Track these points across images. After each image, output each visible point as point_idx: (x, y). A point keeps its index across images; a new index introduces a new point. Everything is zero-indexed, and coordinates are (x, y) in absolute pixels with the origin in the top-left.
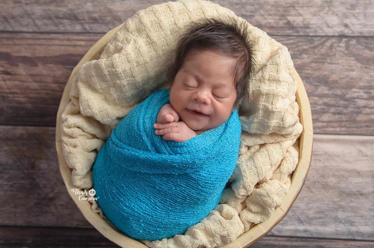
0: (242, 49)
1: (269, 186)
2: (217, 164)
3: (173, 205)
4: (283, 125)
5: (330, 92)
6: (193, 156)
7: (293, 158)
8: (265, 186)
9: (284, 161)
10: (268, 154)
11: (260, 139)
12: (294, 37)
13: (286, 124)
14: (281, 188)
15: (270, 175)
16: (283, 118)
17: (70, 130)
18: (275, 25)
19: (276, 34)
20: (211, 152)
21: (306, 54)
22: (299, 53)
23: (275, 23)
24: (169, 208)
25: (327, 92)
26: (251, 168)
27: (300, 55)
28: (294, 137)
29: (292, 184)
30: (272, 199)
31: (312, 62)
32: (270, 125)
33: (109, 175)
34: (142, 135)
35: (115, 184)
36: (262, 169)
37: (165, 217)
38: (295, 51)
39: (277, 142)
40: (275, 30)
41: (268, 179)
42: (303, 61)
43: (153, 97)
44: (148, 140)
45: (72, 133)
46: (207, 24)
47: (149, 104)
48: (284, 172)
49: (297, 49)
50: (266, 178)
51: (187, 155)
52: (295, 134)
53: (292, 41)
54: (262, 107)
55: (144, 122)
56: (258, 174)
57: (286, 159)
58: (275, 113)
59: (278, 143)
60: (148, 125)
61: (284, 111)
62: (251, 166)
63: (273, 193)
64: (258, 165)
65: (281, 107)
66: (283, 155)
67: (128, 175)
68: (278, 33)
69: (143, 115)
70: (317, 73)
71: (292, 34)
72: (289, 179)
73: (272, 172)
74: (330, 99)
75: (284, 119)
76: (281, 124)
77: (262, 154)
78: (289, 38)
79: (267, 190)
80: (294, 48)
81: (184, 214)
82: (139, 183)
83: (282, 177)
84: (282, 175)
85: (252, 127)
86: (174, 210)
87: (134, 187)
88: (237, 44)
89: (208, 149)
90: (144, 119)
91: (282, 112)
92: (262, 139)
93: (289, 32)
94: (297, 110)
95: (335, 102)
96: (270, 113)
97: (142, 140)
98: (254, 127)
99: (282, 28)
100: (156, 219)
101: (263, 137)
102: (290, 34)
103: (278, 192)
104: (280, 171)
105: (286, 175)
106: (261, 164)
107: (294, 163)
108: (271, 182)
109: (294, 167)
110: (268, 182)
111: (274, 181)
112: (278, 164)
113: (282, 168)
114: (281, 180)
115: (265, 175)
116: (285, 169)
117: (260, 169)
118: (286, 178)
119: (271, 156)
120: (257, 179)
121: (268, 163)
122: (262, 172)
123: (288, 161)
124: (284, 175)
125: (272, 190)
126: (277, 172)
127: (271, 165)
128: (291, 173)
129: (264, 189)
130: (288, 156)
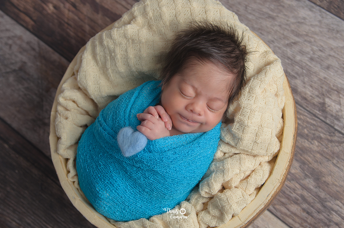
1: (231, 192)
3: (141, 193)
5: (315, 190)
7: (263, 171)
8: (227, 192)
9: (254, 172)
11: (235, 150)
12: (319, 120)
14: (242, 198)
15: (236, 182)
17: (65, 102)
18: (309, 98)
19: (304, 106)
21: (318, 142)
22: (312, 136)
23: (311, 96)
24: (138, 194)
25: (312, 187)
27: (312, 139)
29: (256, 197)
30: (230, 205)
31: (319, 152)
33: (90, 151)
35: (94, 160)
36: (229, 171)
37: (132, 203)
38: (310, 133)
40: (306, 103)
41: (233, 185)
42: (311, 146)
45: (67, 105)
48: (251, 183)
49: (313, 132)
50: (231, 184)
53: (314, 122)
54: (238, 120)
57: (256, 171)
58: (250, 128)
63: (233, 201)
65: (256, 122)
66: (254, 166)
67: (105, 155)
68: (307, 107)
70: (315, 165)
71: (319, 116)
72: (255, 192)
73: (239, 180)
74: (310, 194)
76: (254, 139)
78: (314, 117)
79: (227, 196)
80: (311, 129)
81: (150, 205)
82: (115, 164)
83: (247, 187)
84: (248, 185)
86: (142, 198)
87: (109, 166)
91: (257, 127)
93: (318, 112)
95: (312, 201)
96: (245, 127)
99: (314, 104)
100: (124, 201)
102: (317, 115)
103: (238, 201)
104: (246, 181)
105: (253, 186)
106: (229, 166)
107: (263, 176)
108: (234, 190)
109: (263, 181)
110: (232, 189)
111: (239, 189)
112: (247, 173)
113: (250, 179)
114: (246, 190)
115: (231, 177)
116: (253, 180)
117: (227, 170)
118: (252, 189)
119: (242, 162)
120: (221, 179)
121: (237, 167)
122: (228, 173)
123: (257, 174)
124: (250, 185)
125: (232, 198)
126: (244, 181)
127: (240, 170)
128: (260, 186)
129: (225, 194)
130: (259, 169)
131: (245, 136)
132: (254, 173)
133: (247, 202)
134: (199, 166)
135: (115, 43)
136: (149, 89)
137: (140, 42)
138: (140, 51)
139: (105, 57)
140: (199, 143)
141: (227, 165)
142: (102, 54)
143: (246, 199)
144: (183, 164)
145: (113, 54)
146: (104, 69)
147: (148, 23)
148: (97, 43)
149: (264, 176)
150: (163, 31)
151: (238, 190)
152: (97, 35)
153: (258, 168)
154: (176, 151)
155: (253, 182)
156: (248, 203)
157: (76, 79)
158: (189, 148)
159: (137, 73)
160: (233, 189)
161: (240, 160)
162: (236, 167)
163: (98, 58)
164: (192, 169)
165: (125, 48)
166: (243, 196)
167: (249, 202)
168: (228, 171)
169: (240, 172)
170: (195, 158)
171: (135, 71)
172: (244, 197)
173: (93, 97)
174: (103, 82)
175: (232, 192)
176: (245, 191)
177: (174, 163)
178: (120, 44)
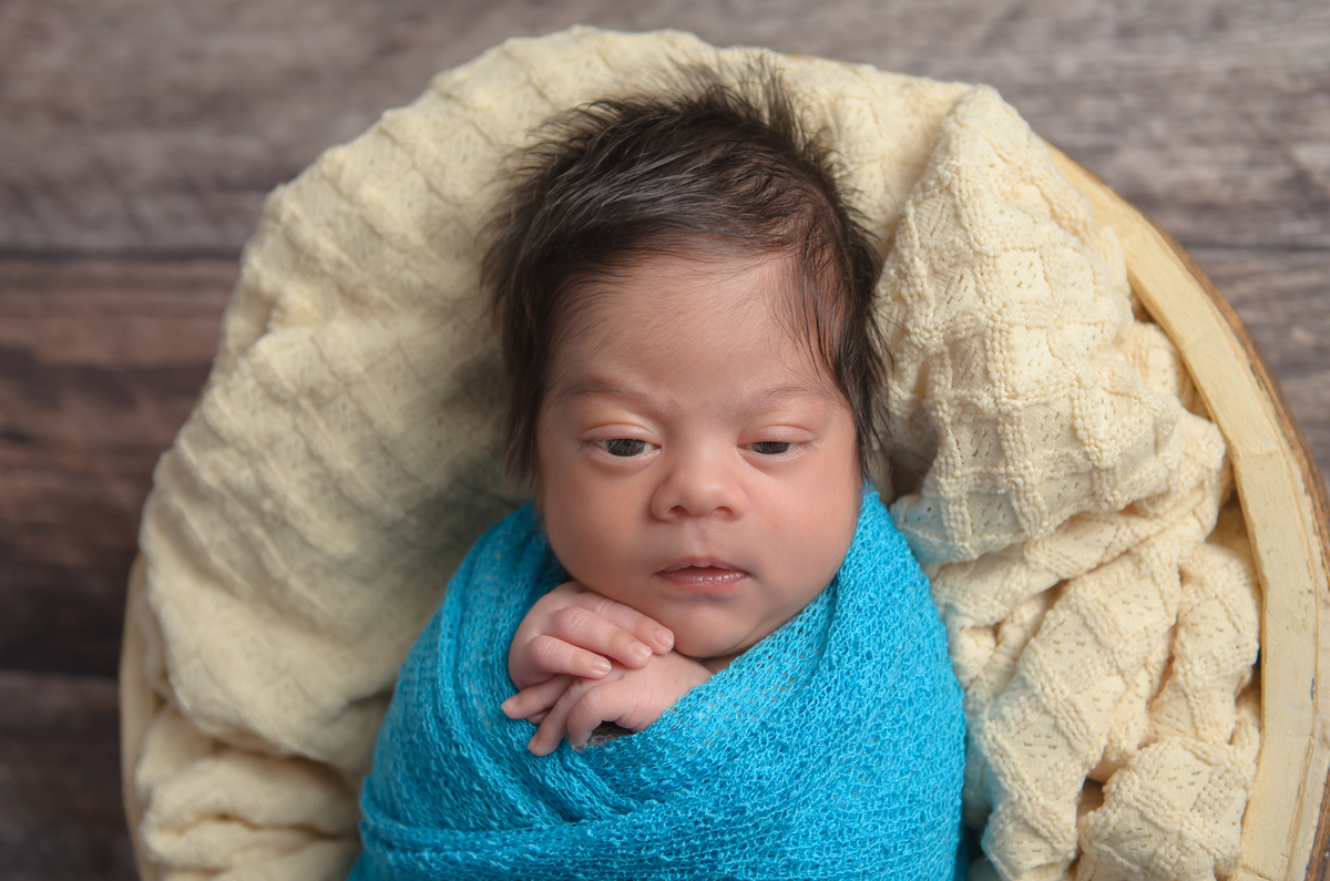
0: (796, 192)
1: (1140, 777)
2: (857, 788)
4: (1090, 464)
6: (722, 785)
7: (1222, 603)
8: (1122, 785)
9: (1182, 634)
10: (1085, 624)
11: (1028, 568)
13: (1101, 452)
14: (1206, 769)
15: (1131, 724)
16: (1073, 430)
20: (800, 736)
23: (1226, 181)
26: (1022, 725)
28: (1198, 496)
29: (1268, 731)
30: (1176, 836)
32: (1025, 484)
34: (471, 759)
36: (1077, 712)
39: (1122, 554)
40: (1222, 222)
43: (472, 564)
44: (504, 773)
46: (586, 136)
47: (464, 602)
48: (1200, 684)
50: (1115, 745)
51: (689, 787)
52: (1192, 482)
54: (952, 412)
55: (460, 697)
56: (1068, 739)
57: (1190, 618)
58: (1019, 419)
59: (1125, 558)
60: (481, 707)
61: (1061, 394)
62: (1020, 716)
63: (1173, 809)
64: (1052, 695)
65: (1043, 378)
66: (1165, 604)
68: (1237, 233)
69: (452, 663)
72: (1246, 713)
73: (1141, 706)
75: (1081, 433)
76: (1079, 458)
77: (1058, 636)
79: (1136, 804)
83: (1196, 712)
84: (1194, 705)
85: (951, 528)
88: (764, 178)
89: (779, 730)
90: (457, 685)
91: (1058, 399)
92: (1033, 566)
93: (1299, 227)
94: (1161, 358)
96: (1000, 428)
97: (480, 785)
98: (960, 525)
99: (1261, 207)
101: (1038, 553)
103: (1195, 794)
104: (1176, 691)
105: (1217, 695)
106: (1064, 687)
107: (1234, 625)
108: (1146, 756)
109: (1247, 645)
110: (1133, 762)
111: (1165, 744)
112: (1158, 656)
113: (1181, 670)
114: (1201, 732)
115: (1107, 730)
116: (1198, 667)
117: (1068, 712)
118: (1224, 712)
119: (1102, 630)
120: (1072, 765)
121: (1099, 668)
122: (1081, 725)
123: (1201, 628)
124: (1202, 699)
125: (1160, 795)
126: (1164, 697)
127: (1121, 673)
128: (1248, 677)
129: (1122, 801)
130: (1196, 601)
131: (1026, 468)
132: (1187, 631)
133: (1238, 777)
134: (917, 757)
135: (249, 455)
136: (498, 556)
137: (346, 382)
138: (367, 420)
139: (244, 541)
140: (856, 645)
141: (1053, 690)
142: (223, 535)
143: (1229, 765)
144: (841, 785)
145: (267, 505)
146: (270, 597)
147: (341, 289)
148: (178, 502)
149: (1236, 620)
150: (416, 280)
151: (1161, 748)
152: (162, 474)
153: (1186, 600)
154: (781, 737)
155: (1207, 678)
156: (1248, 779)
157: (178, 714)
158: (828, 690)
159: (413, 521)
160: (1140, 758)
161: (1090, 630)
162: (1092, 672)
163: (218, 561)
164: (892, 790)
165: (302, 445)
166: (1206, 761)
167: (1248, 772)
168: (1074, 714)
169: (1128, 678)
170: (878, 726)
171: (400, 514)
172: (1213, 760)
173: (291, 744)
174: (298, 651)
175: (1144, 773)
176: (1198, 738)
177: (799, 797)
178: (272, 442)
